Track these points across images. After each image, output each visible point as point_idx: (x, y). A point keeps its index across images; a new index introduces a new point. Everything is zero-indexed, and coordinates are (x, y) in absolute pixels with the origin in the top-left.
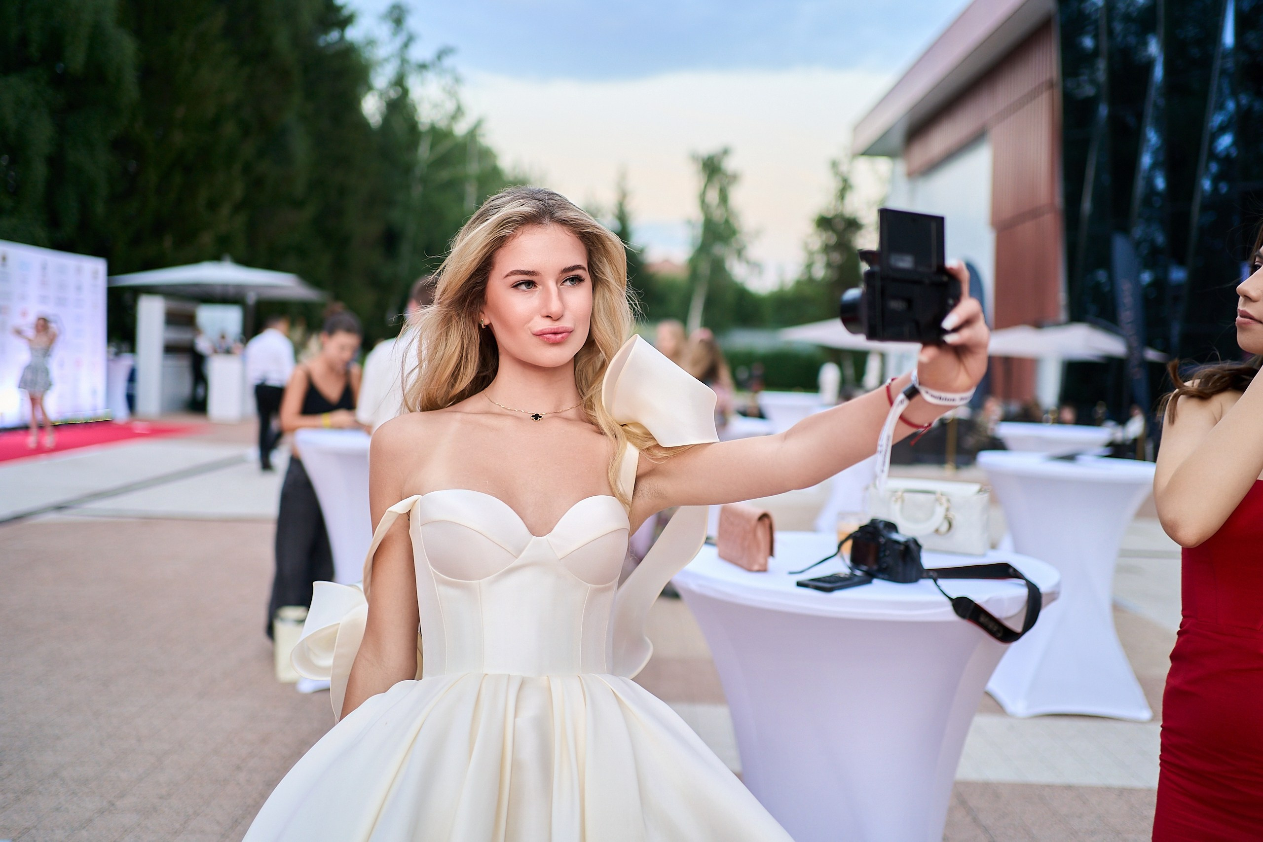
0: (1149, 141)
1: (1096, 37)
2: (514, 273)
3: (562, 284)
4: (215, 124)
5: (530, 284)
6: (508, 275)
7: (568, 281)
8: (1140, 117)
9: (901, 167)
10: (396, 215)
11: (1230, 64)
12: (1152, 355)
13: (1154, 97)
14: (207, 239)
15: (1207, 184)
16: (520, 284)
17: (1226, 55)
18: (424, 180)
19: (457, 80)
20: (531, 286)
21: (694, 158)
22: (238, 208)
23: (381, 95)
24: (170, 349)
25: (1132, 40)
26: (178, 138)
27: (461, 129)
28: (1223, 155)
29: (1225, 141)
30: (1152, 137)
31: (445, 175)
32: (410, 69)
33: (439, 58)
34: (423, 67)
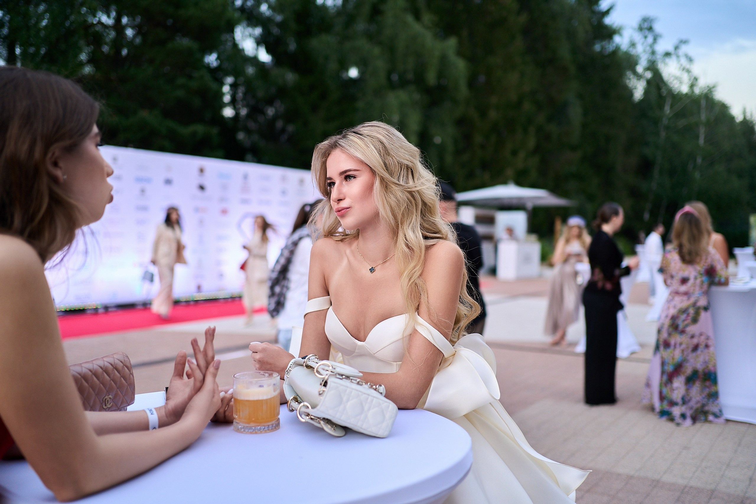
4: (518, 104)
10: (648, 151)
14: (510, 172)
18: (667, 128)
19: (690, 60)
26: (493, 115)
31: (682, 123)
32: (659, 57)
33: (677, 48)
34: (668, 54)
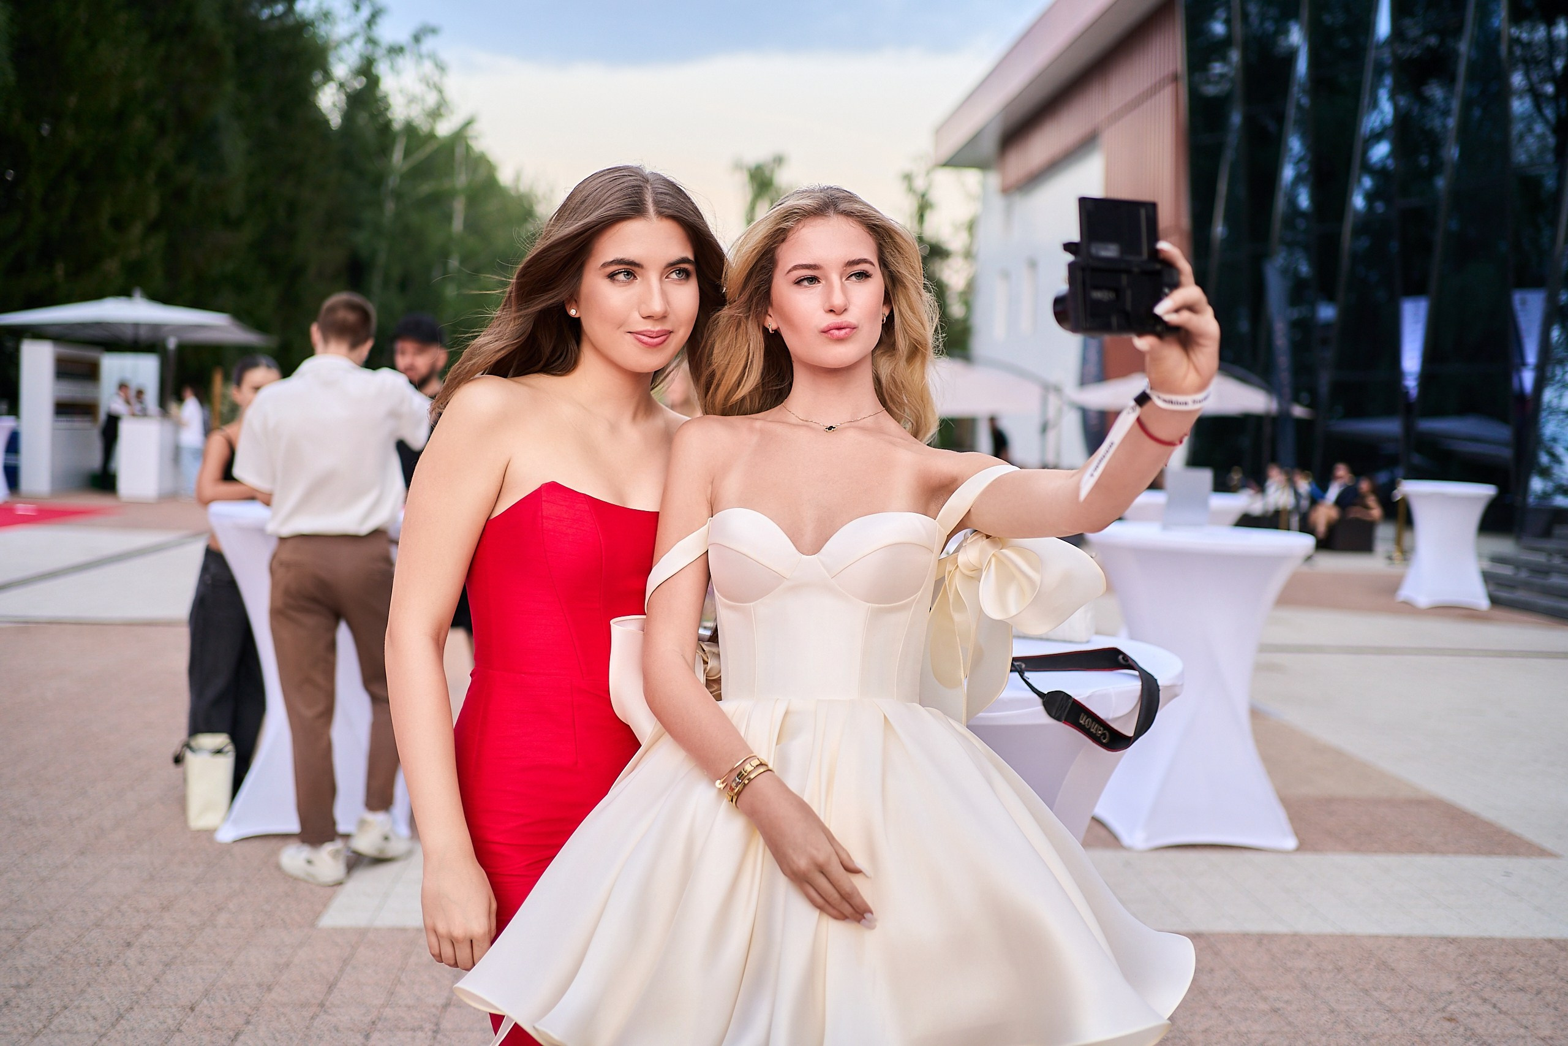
0: (1291, 149)
1: (1228, 22)
2: (795, 268)
3: (847, 279)
4: (120, 118)
5: (813, 280)
6: (790, 271)
7: (853, 277)
8: (1280, 118)
9: (994, 180)
10: (361, 238)
11: (1386, 56)
12: (1299, 411)
13: (1299, 96)
14: (112, 266)
15: (1358, 202)
16: (802, 280)
17: (1380, 46)
18: (398, 196)
19: (441, 67)
20: (814, 282)
21: (738, 166)
22: (153, 227)
23: (341, 85)
24: (64, 409)
25: (1269, 26)
26: (71, 135)
27: (444, 129)
28: (1380, 165)
29: (1381, 151)
30: (1295, 145)
31: (426, 188)
32: (380, 53)
33: (417, 39)
34: (396, 50)
